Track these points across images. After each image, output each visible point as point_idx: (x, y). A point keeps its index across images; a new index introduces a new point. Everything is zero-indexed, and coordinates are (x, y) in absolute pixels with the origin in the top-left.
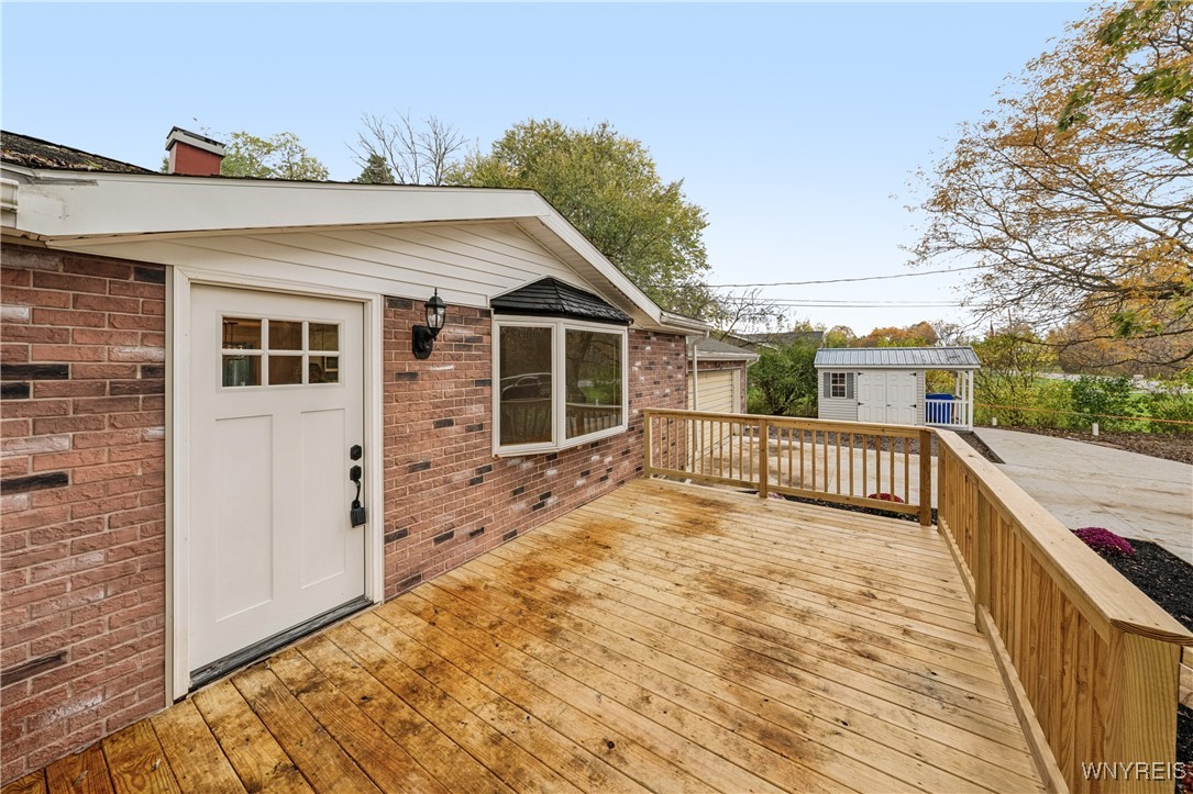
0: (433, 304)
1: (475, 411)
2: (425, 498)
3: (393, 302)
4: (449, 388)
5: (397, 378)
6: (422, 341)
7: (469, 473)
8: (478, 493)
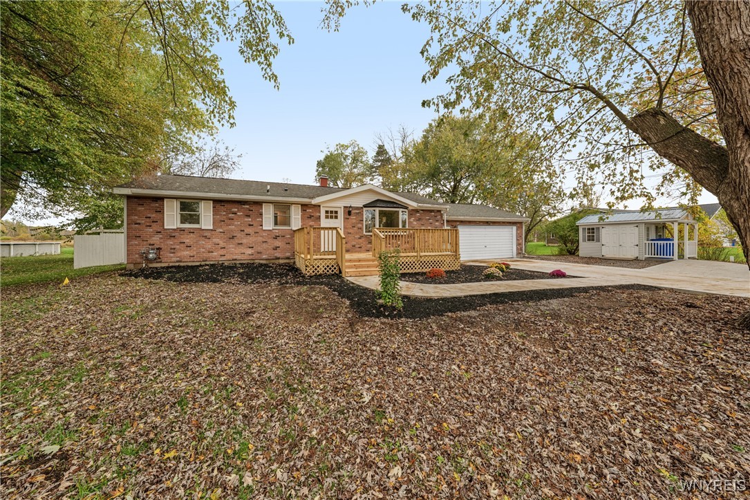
0: (350, 207)
1: (360, 225)
2: (350, 238)
3: (345, 207)
4: (354, 221)
5: (346, 219)
6: (349, 213)
7: (359, 236)
8: (360, 240)
